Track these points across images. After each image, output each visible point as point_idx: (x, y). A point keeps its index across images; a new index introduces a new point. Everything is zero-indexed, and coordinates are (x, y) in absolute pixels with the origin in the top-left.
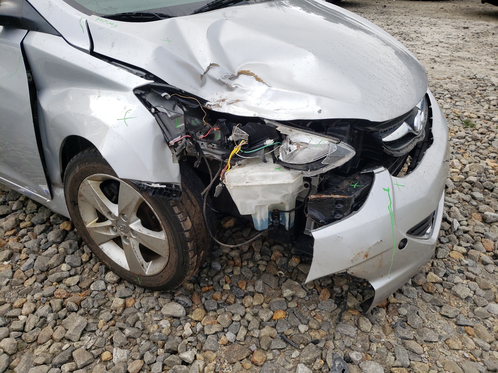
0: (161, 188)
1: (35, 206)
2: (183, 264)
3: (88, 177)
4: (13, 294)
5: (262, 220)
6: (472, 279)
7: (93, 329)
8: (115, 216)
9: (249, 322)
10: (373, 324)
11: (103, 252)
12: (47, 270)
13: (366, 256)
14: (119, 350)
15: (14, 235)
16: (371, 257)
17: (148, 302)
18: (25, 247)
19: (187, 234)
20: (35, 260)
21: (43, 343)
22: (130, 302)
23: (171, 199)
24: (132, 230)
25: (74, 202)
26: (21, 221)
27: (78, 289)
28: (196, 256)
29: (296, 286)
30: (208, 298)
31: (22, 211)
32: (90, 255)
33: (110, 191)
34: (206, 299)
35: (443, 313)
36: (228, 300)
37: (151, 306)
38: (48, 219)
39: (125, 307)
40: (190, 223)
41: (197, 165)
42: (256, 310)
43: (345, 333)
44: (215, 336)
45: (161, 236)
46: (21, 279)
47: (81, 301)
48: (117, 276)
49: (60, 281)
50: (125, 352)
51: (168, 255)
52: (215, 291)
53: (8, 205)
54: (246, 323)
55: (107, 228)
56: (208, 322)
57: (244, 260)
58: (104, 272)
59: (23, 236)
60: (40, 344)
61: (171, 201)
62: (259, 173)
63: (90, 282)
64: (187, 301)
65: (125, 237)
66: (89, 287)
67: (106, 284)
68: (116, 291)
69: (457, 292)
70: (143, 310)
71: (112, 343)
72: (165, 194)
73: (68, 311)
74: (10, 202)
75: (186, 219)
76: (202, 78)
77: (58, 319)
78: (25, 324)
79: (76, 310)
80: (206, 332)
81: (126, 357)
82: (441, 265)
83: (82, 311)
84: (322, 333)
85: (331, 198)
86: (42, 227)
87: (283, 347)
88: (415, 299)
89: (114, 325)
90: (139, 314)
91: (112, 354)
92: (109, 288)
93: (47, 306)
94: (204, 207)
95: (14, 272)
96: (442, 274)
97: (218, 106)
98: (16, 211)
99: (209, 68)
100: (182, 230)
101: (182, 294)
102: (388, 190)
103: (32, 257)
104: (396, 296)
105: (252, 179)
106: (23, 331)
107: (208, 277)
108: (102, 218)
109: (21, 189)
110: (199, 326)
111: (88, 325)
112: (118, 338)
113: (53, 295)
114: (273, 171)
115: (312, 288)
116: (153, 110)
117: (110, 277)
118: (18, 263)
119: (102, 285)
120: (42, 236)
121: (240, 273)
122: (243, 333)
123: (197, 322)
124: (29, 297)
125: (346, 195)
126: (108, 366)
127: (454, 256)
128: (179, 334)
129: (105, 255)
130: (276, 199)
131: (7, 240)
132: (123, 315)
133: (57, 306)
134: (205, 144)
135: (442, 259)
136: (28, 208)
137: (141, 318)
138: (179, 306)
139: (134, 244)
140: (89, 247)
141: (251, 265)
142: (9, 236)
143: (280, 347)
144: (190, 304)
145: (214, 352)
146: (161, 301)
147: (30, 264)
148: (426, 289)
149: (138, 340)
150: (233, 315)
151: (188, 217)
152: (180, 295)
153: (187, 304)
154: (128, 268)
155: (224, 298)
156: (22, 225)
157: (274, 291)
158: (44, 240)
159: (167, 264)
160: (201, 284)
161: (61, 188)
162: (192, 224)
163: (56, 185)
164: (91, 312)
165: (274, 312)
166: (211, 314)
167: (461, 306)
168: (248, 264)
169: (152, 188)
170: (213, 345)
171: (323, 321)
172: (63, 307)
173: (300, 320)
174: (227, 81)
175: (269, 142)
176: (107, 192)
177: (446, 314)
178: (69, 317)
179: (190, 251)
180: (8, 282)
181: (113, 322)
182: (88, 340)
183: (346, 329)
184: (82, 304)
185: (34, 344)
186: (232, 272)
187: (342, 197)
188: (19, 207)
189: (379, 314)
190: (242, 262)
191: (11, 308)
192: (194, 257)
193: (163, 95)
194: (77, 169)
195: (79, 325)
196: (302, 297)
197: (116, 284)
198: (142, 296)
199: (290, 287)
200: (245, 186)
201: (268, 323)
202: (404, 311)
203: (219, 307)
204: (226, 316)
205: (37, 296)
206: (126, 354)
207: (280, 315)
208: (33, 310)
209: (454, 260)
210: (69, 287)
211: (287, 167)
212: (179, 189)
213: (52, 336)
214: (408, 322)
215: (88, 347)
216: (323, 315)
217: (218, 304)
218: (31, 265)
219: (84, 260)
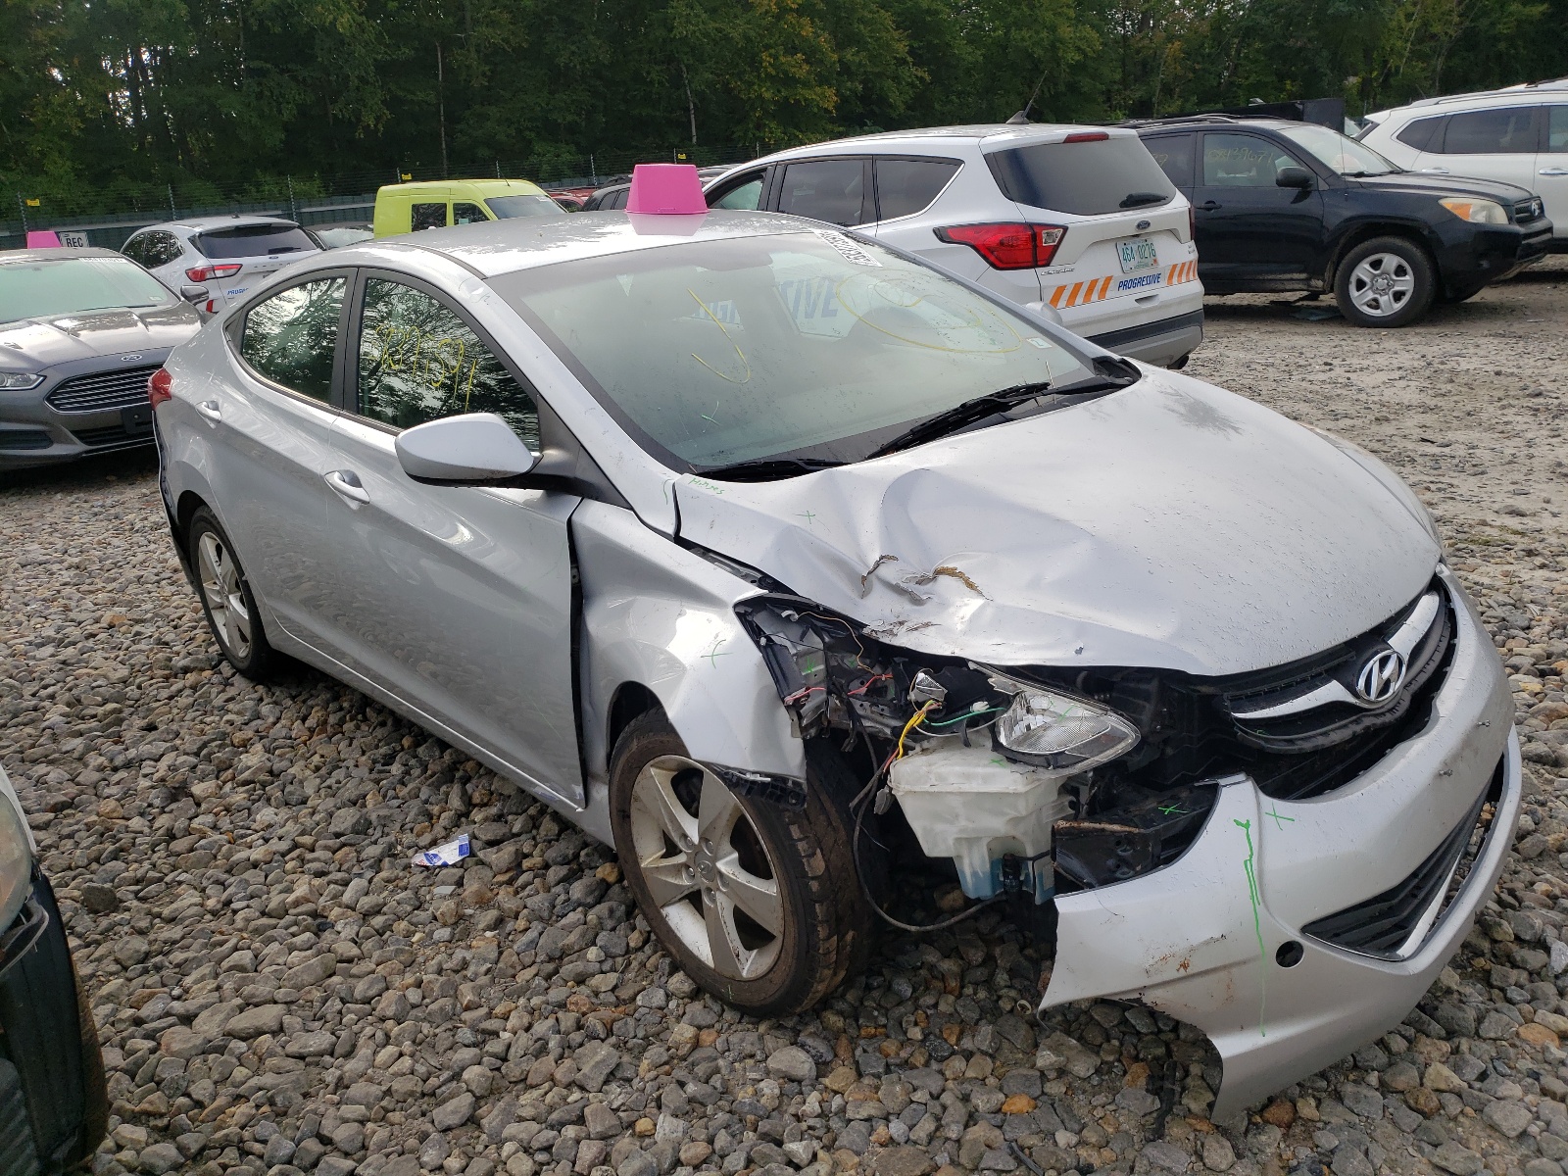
0: (763, 783)
1: (555, 829)
2: (808, 952)
3: (652, 762)
4: (494, 992)
5: (975, 874)
6: (1555, 1093)
7: (628, 1074)
8: (693, 844)
9: (944, 1108)
10: (1239, 1156)
11: (666, 924)
12: (558, 958)
13: (1185, 966)
14: (669, 1118)
15: (510, 882)
16: (1196, 971)
17: (742, 1040)
18: (525, 907)
19: (814, 886)
20: (541, 934)
21: (537, 1085)
22: (707, 1037)
23: (788, 810)
24: (721, 874)
25: (624, 811)
26: (526, 856)
27: (613, 999)
28: (835, 937)
29: (1070, 1048)
30: (870, 1049)
31: (529, 836)
32: (645, 935)
33: (689, 793)
34: (865, 1051)
35: (1436, 1160)
36: (912, 1059)
37: (748, 1049)
38: (577, 856)
39: (696, 1044)
40: (823, 864)
41: (848, 746)
42: (967, 1087)
43: (1162, 1163)
44: (867, 1124)
45: (770, 888)
46: (513, 967)
47: (614, 1021)
48: (691, 981)
49: (581, 980)
50: (681, 1124)
51: (782, 930)
52: (888, 1036)
53: (506, 822)
54: (938, 1110)
55: (678, 869)
56: (857, 1096)
57: (970, 982)
58: (666, 972)
59: (523, 887)
60: (532, 1087)
61: (787, 814)
62: (957, 769)
63: (637, 989)
64: (822, 1047)
65: (709, 890)
66: (633, 999)
67: (668, 996)
68: (684, 1013)
69: (1495, 1117)
70: (730, 1056)
71: (659, 1107)
72: (771, 796)
73: (587, 1036)
74: (510, 817)
75: (814, 854)
76: (864, 583)
77: (567, 1048)
78: (509, 1046)
79: (602, 1036)
80: (850, 1114)
81: (680, 1134)
82: (1478, 1054)
83: (613, 1040)
84: (1106, 1153)
85: (1103, 830)
86: (563, 871)
87: (1007, 1168)
88: (1373, 1119)
89: (668, 1074)
90: (721, 1062)
91: (655, 1125)
92: (672, 1004)
93: (551, 1021)
94: (857, 833)
95: (501, 953)
96: (1471, 1074)
97: (891, 633)
98: (518, 835)
99: (877, 565)
100: (804, 875)
101: (815, 1033)
102: (1247, 826)
103: (537, 926)
104: (1323, 1105)
105: (941, 778)
106: (505, 1060)
107: (879, 1007)
108: (672, 850)
109: (536, 789)
110: (837, 1101)
111: (618, 1065)
112: (672, 1096)
113: (565, 1005)
114: (985, 766)
115: (1111, 1058)
116: (763, 641)
117: (679, 982)
118: (510, 938)
119: (658, 998)
120: (559, 889)
121: (952, 1010)
122: (927, 1126)
123: (836, 1093)
124: (522, 1001)
125: (1137, 827)
126: (644, 1145)
127: (1530, 1038)
128: (792, 1110)
129: (670, 932)
130: (996, 825)
131: (495, 891)
132: (690, 1059)
133: (569, 1024)
134: (867, 704)
135: (1495, 1040)
136: (542, 831)
137: (723, 1071)
138: (802, 1055)
139: (723, 905)
140: (646, 917)
141: (982, 994)
142: (500, 884)
143: (1000, 1167)
144: (829, 1057)
145: (858, 1154)
146: (769, 1041)
147: (532, 942)
148: (1412, 1102)
149: (710, 1109)
150: (915, 1090)
151: (818, 851)
152: (811, 1034)
153: (822, 1056)
154: (711, 963)
155: (903, 1054)
156: (526, 864)
157: (1021, 1055)
158: (563, 897)
159: (781, 952)
160: (861, 1021)
161: (605, 783)
162: (827, 866)
163: (596, 777)
164: (629, 1045)
165: (1006, 1096)
166: (866, 1081)
167: (1495, 1152)
168: (975, 994)
169: (746, 781)
170: (858, 1140)
171: (1117, 1130)
172: (579, 1027)
173: (1063, 1122)
174: (912, 587)
175: (979, 707)
176: (684, 793)
177: (1443, 1163)
178: (587, 1045)
179: (820, 922)
180: (488, 971)
181: (667, 1067)
182: (617, 1095)
183: (1165, 1154)
184: (616, 1026)
185: (520, 1086)
186: (935, 1006)
187: (1127, 829)
188: (526, 829)
189: (1263, 1138)
190: (962, 987)
191: (489, 1015)
192: (829, 937)
193: (785, 614)
194: (634, 745)
195: (603, 1061)
196: (1082, 1074)
197: (686, 1000)
198: (734, 1028)
199: (1056, 1049)
200: (928, 792)
201: (988, 1116)
202: (1327, 1140)
203: (888, 1070)
204: (898, 1088)
205: (535, 1001)
206: (681, 1129)
207: (1020, 1104)
208: (527, 1025)
209: (1528, 1048)
210: (596, 994)
211: (1013, 757)
212: (802, 789)
213: (552, 1075)
214: (1333, 1167)
215: (614, 1107)
216: (1121, 1119)
217: (888, 1066)
218: (534, 944)
219: (632, 945)
